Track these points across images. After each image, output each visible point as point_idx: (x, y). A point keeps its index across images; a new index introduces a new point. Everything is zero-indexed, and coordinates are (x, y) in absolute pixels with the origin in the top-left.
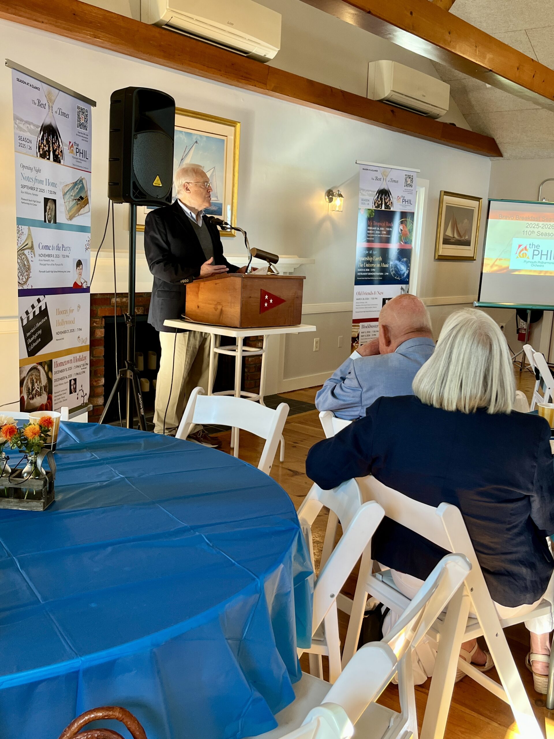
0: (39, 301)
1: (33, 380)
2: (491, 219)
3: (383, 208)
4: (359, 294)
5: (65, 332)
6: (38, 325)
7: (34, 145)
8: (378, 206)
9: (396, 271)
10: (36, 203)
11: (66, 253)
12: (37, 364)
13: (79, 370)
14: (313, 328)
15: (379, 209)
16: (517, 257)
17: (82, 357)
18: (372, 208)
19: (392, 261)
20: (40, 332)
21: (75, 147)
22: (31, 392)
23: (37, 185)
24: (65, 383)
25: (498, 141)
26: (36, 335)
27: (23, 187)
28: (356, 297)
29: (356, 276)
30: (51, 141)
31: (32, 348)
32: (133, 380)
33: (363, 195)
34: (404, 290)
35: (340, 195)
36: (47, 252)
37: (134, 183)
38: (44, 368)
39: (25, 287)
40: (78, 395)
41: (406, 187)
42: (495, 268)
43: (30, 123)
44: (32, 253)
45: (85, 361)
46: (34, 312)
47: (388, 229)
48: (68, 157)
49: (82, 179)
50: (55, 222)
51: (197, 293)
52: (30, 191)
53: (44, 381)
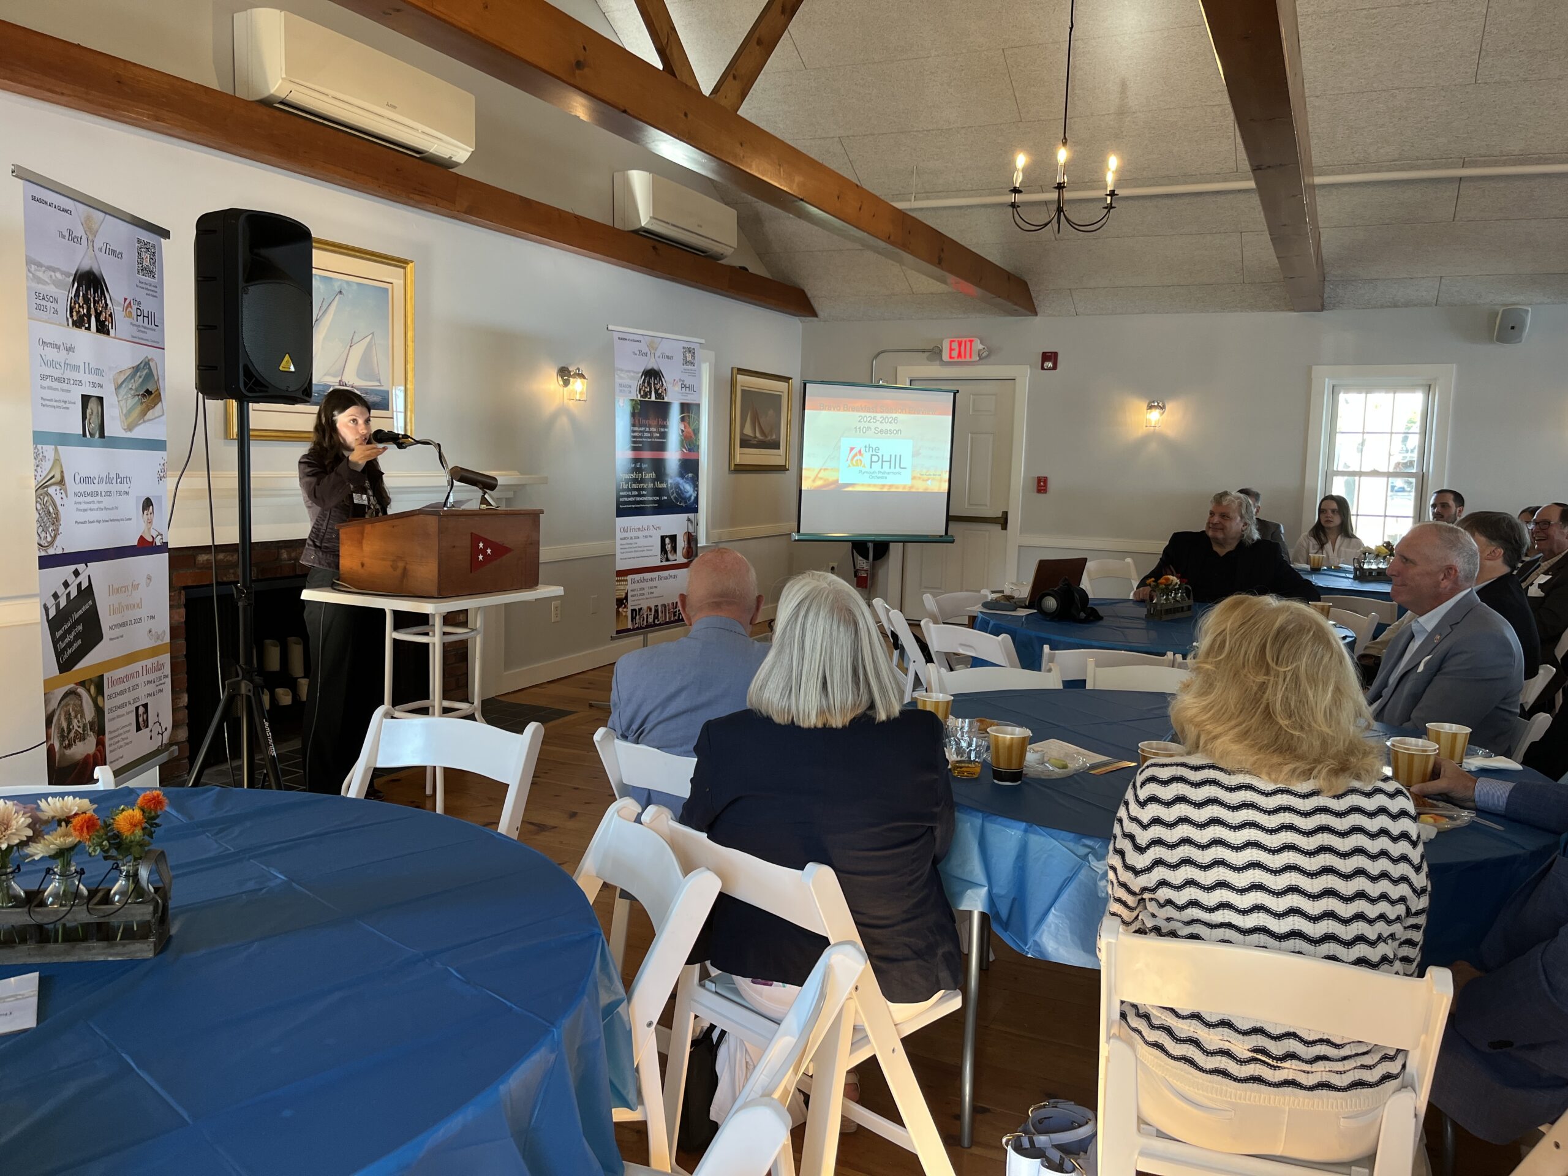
0: (76, 573)
1: (70, 714)
2: (810, 409)
3: (653, 398)
4: (624, 530)
5: (123, 625)
6: (76, 616)
7: (63, 307)
8: (645, 395)
9: (677, 493)
10: (67, 405)
11: (124, 487)
12: (76, 684)
13: (151, 688)
14: (558, 591)
15: (647, 399)
16: (849, 466)
17: (156, 664)
18: (635, 398)
19: (671, 478)
20: (80, 628)
21: (135, 307)
22: (66, 735)
23: (70, 374)
24: (128, 713)
25: (809, 295)
26: (74, 633)
27: (43, 377)
28: (619, 535)
29: (618, 503)
30: (92, 300)
31: (66, 657)
32: (253, 698)
33: (621, 378)
34: (692, 522)
35: (582, 376)
36: (89, 488)
37: (246, 367)
38: (89, 691)
39: (51, 551)
40: (151, 731)
41: (685, 367)
42: (819, 483)
43: (54, 270)
44: (62, 491)
45: (161, 671)
46: (69, 594)
47: (662, 430)
48: (121, 323)
49: (149, 360)
50: (102, 435)
51: (360, 542)
52: (55, 384)
53: (89, 713)
